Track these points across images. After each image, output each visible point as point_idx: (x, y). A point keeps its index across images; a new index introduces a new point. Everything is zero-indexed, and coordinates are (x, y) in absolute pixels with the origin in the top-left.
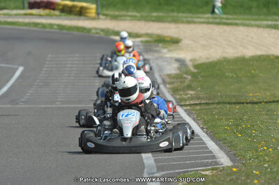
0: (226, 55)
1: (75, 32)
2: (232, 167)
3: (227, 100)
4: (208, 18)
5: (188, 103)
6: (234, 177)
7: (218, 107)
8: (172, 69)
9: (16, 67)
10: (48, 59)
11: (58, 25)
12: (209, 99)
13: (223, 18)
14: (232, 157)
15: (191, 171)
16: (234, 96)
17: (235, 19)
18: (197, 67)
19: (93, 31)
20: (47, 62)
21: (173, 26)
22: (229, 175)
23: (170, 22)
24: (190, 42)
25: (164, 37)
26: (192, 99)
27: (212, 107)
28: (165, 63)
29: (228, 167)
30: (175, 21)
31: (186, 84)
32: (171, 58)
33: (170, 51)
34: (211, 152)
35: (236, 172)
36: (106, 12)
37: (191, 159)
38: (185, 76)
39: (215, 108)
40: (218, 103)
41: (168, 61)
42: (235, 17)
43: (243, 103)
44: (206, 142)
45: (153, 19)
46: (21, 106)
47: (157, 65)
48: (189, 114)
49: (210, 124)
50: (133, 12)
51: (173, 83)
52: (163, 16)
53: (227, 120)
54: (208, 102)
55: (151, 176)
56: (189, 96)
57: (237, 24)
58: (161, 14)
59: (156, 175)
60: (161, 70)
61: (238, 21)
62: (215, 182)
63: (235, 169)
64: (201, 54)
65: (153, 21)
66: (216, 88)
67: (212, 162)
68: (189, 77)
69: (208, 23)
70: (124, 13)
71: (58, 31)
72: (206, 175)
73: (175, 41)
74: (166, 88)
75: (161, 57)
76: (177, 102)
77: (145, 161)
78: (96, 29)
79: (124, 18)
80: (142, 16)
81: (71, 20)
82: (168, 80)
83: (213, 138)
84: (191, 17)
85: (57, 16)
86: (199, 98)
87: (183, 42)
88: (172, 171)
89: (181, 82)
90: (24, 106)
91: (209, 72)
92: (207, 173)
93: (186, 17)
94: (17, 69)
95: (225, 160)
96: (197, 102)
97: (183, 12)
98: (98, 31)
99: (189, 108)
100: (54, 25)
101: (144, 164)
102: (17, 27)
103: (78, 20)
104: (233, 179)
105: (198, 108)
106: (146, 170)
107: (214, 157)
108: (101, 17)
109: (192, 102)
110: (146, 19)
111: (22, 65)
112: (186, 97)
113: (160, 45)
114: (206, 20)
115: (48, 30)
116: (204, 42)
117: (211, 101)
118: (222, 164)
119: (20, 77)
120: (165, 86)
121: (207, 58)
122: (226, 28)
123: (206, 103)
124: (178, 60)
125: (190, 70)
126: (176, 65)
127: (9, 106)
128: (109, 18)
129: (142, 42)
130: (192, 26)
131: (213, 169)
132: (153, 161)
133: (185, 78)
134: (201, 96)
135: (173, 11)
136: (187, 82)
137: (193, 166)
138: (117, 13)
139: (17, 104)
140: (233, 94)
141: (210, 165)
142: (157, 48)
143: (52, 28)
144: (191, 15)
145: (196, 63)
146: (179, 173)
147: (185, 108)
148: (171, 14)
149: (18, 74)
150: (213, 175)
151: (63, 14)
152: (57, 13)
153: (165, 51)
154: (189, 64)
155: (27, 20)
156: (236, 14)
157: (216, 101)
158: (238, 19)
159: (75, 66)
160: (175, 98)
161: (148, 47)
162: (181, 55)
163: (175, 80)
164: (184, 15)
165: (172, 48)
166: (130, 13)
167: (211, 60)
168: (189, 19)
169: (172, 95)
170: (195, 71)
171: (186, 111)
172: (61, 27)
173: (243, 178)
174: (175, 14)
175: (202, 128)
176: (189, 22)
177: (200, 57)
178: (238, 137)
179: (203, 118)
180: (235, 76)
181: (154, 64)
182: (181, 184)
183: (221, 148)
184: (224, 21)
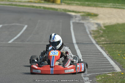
0: (118, 22)
1: (51, 10)
2: (121, 72)
3: (119, 42)
4: (111, 5)
5: (101, 43)
6: (122, 77)
7: (115, 45)
8: (94, 28)
10: (38, 22)
13: (117, 6)
14: (121, 68)
15: (103, 74)
16: (122, 41)
17: (123, 6)
18: (105, 27)
19: (59, 10)
22: (120, 76)
23: (94, 7)
24: (103, 16)
25: (91, 13)
29: (119, 72)
30: (96, 6)
32: (94, 23)
33: (93, 19)
34: (112, 65)
35: (123, 75)
36: (65, 1)
37: (103, 68)
38: (100, 31)
39: (113, 46)
40: (115, 43)
41: (92, 25)
44: (109, 61)
47: (88, 25)
48: (102, 48)
49: (111, 53)
50: (77, 1)
51: (94, 34)
53: (119, 51)
54: (110, 43)
55: (85, 75)
56: (102, 40)
58: (90, 3)
59: (87, 75)
60: (89, 28)
63: (122, 73)
64: (107, 21)
65: (86, 6)
66: (114, 37)
67: (113, 70)
68: (102, 32)
69: (111, 7)
70: (73, 2)
71: (43, 9)
72: (110, 76)
73: (96, 15)
74: (92, 36)
75: (90, 22)
76: (96, 42)
79: (73, 4)
80: (81, 4)
81: (49, 5)
82: (92, 32)
83: (112, 59)
85: (43, 3)
86: (106, 41)
87: (99, 15)
88: (94, 74)
89: (99, 34)
90: (27, 43)
91: (110, 29)
92: (110, 75)
95: (118, 69)
96: (106, 43)
97: (100, 2)
98: (61, 10)
99: (101, 45)
100: (42, 7)
102: (25, 7)
103: (52, 5)
105: (106, 45)
107: (113, 68)
108: (63, 4)
109: (103, 43)
110: (83, 5)
111: (26, 24)
112: (100, 40)
113: (89, 17)
115: (39, 9)
116: (109, 16)
117: (112, 43)
118: (117, 71)
119: (26, 30)
121: (110, 23)
122: (118, 10)
124: (97, 24)
125: (102, 28)
126: (96, 26)
128: (66, 4)
129: (81, 15)
130: (104, 9)
131: (112, 73)
133: (100, 32)
135: (95, 1)
136: (101, 34)
138: (70, 2)
139: (25, 42)
140: (122, 39)
141: (111, 71)
142: (87, 18)
143: (40, 8)
144: (103, 4)
145: (105, 25)
146: (97, 75)
147: (100, 45)
148: (94, 3)
149: (25, 28)
150: (112, 76)
151: (45, 2)
152: (43, 1)
153: (91, 19)
154: (102, 26)
155: (29, 4)
156: (123, 3)
157: (114, 42)
162: (99, 22)
164: (100, 4)
167: (112, 24)
168: (102, 6)
169: (94, 39)
170: (105, 29)
171: (100, 47)
172: (45, 8)
174: (96, 3)
175: (108, 55)
177: (107, 23)
178: (123, 59)
179: (108, 50)
180: (122, 31)
181: (86, 25)
182: (98, 79)
183: (116, 64)
184: (118, 7)
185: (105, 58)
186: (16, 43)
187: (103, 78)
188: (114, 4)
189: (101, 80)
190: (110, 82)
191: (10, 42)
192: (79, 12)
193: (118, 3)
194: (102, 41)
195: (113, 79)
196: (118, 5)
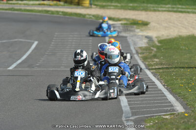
0: (180, 34)
1: (75, 17)
2: (185, 113)
3: (181, 66)
4: (169, 8)
5: (154, 68)
6: (186, 120)
7: (175, 70)
8: (143, 43)
9: (33, 41)
10: (55, 36)
11: (62, 12)
12: (169, 65)
13: (178, 8)
14: (185, 106)
15: (155, 116)
16: (187, 63)
18: (160, 42)
20: (54, 38)
21: (144, 13)
22: (182, 118)
23: (142, 10)
24: (156, 25)
25: (138, 21)
26: (157, 64)
27: (171, 70)
28: (138, 40)
29: (182, 113)
30: (146, 10)
31: (152, 54)
32: (142, 36)
33: (142, 30)
34: (170, 102)
35: (187, 116)
36: (96, 3)
37: (156, 107)
38: (152, 48)
39: (173, 71)
40: (176, 68)
41: (139, 39)
42: (187, 7)
43: (193, 68)
44: (166, 95)
45: (130, 8)
46: (36, 69)
47: (132, 40)
48: (155, 75)
49: (169, 83)
50: (115, 3)
51: (143, 53)
52: (137, 6)
53: (182, 79)
54: (168, 67)
55: (127, 119)
56: (155, 62)
57: (188, 12)
58: (136, 5)
59: (131, 118)
60: (135, 44)
61: (189, 10)
62: (173, 123)
63: (186, 115)
64: (163, 33)
65: (130, 9)
66: (174, 57)
67: (171, 109)
68: (155, 49)
69: (169, 11)
70: (109, 4)
71: (62, 16)
72: (166, 119)
73: (145, 24)
74: (139, 57)
75: (135, 35)
76: (146, 67)
77: (123, 109)
78: (89, 15)
79: (109, 7)
80: (122, 6)
81: (72, 8)
82: (140, 51)
83: (171, 92)
84: (157, 7)
85: (62, 5)
86: (161, 64)
87: (151, 24)
88: (143, 116)
89: (149, 53)
91: (168, 45)
92: (167, 117)
93: (153, 7)
94: (33, 43)
95: (179, 108)
96: (160, 67)
97: (151, 3)
98: (91, 16)
99: (154, 71)
100: (60, 12)
101: (122, 110)
102: (34, 13)
103: (77, 8)
104: (185, 121)
105: (161, 71)
106: (124, 115)
107: (172, 106)
108: (93, 6)
109: (157, 67)
110: (125, 8)
111: (36, 40)
112: (152, 63)
113: (135, 26)
114: (167, 9)
115: (55, 15)
116: (166, 25)
117: (170, 66)
118: (178, 111)
119: (35, 48)
120: (138, 55)
121: (168, 36)
122: (180, 14)
123: (167, 68)
124: (146, 37)
125: (155, 44)
126: (146, 41)
127: (27, 69)
128: (98, 7)
129: (122, 24)
130: (157, 13)
131: (171, 114)
132: (129, 109)
133: (152, 50)
134: (164, 63)
135: (144, 2)
136: (153, 53)
137: (157, 112)
138: (104, 4)
139: (33, 68)
140: (186, 61)
141: (169, 111)
142: (133, 29)
143: (58, 14)
144: (156, 5)
145: (159, 39)
146: (147, 117)
147: (151, 71)
148: (142, 5)
149: (34, 46)
150: (171, 119)
151: (66, 4)
152: (62, 3)
153: (138, 30)
154: (155, 40)
155: (40, 8)
156: (188, 5)
157: (174, 66)
158: (190, 9)
159: (74, 41)
160: (145, 64)
161: (126, 28)
162: (150, 34)
163: (145, 51)
164: (152, 5)
165: (143, 29)
166: (113, 4)
168: (155, 8)
169: (143, 62)
170: (159, 45)
171: (152, 73)
172: (65, 14)
173: (192, 121)
174: (145, 5)
175: (164, 86)
176: (155, 11)
177: (163, 35)
178: (189, 92)
179: (164, 78)
180: (187, 49)
181: (130, 40)
182: (148, 125)
183: (177, 99)
184: (180, 10)
185: (160, 90)
186: (20, 69)
187: (156, 123)
188: (174, 6)
189: (153, 126)
190: (167, 128)
191: (11, 68)
192: (119, 20)
193: (180, 4)
194: (155, 64)
195: (172, 123)
196: (180, 6)
